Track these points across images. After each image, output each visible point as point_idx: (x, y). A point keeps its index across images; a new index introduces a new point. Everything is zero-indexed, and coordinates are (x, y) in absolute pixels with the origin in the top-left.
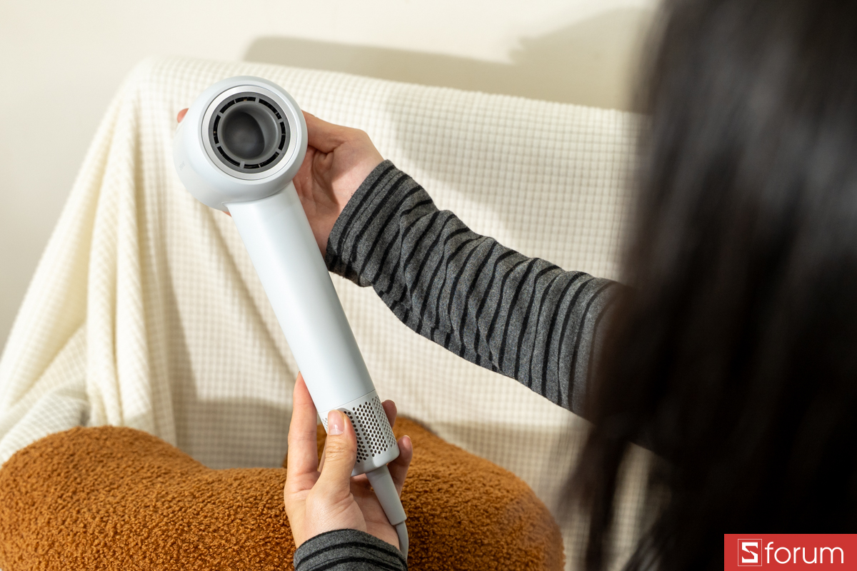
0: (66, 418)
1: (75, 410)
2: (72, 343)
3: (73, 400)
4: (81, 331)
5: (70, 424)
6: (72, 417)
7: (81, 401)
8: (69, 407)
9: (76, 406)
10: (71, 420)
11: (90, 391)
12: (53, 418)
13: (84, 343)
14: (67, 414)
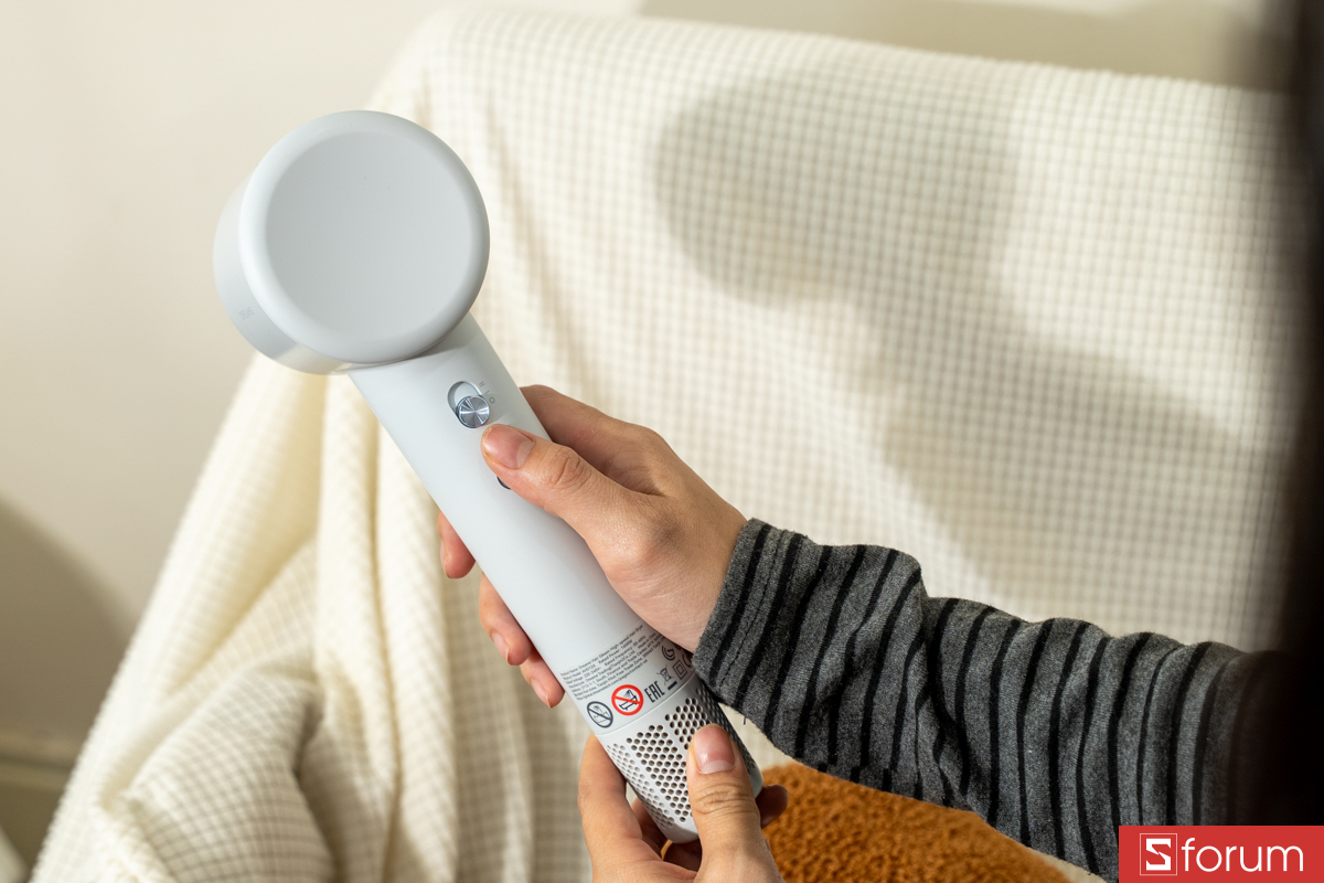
0: (272, 716)
1: (292, 701)
2: (288, 574)
3: (287, 683)
4: (306, 552)
5: (280, 726)
6: (285, 713)
7: (304, 684)
8: (279, 695)
9: (294, 694)
10: (283, 720)
11: (321, 664)
12: (247, 716)
13: (312, 574)
14: (275, 709)
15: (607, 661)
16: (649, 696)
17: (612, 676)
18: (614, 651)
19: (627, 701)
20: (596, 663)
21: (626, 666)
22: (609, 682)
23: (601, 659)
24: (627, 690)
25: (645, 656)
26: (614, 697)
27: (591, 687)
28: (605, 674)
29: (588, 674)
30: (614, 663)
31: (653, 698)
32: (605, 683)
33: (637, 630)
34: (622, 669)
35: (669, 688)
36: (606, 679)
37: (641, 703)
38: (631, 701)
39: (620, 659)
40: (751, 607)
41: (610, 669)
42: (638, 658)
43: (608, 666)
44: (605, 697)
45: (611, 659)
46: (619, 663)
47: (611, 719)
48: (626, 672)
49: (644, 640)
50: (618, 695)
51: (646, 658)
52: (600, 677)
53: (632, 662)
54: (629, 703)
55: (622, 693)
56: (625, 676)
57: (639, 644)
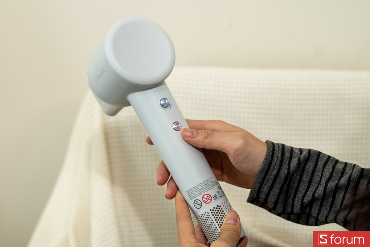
15: (202, 186)
16: (214, 198)
17: (203, 190)
18: (204, 183)
19: (207, 199)
20: (198, 186)
21: (207, 188)
22: (202, 193)
23: (200, 185)
24: (207, 195)
25: (213, 186)
26: (203, 197)
27: (196, 194)
28: (201, 190)
29: (196, 190)
30: (204, 186)
31: (215, 199)
32: (200, 193)
33: (211, 178)
34: (206, 189)
35: (220, 197)
36: (201, 192)
37: (211, 200)
38: (208, 199)
39: (206, 185)
40: (274, 162)
41: (202, 188)
42: (211, 186)
43: (202, 187)
44: (200, 198)
45: (203, 185)
46: (205, 187)
47: (201, 205)
48: (207, 190)
49: (213, 182)
50: (204, 197)
51: (214, 187)
52: (199, 191)
53: (209, 187)
54: (207, 200)
55: (205, 196)
56: (207, 191)
57: (211, 182)
